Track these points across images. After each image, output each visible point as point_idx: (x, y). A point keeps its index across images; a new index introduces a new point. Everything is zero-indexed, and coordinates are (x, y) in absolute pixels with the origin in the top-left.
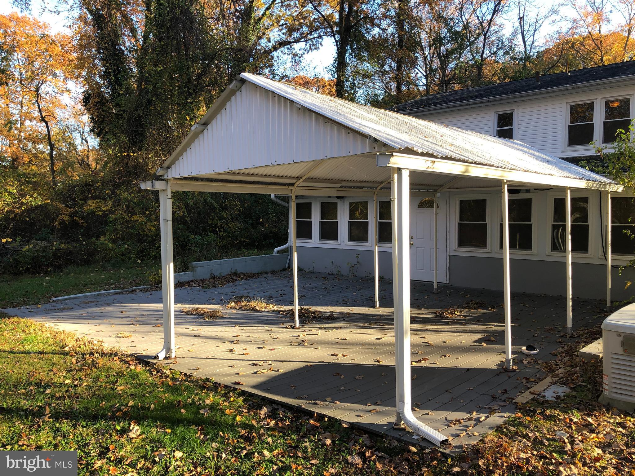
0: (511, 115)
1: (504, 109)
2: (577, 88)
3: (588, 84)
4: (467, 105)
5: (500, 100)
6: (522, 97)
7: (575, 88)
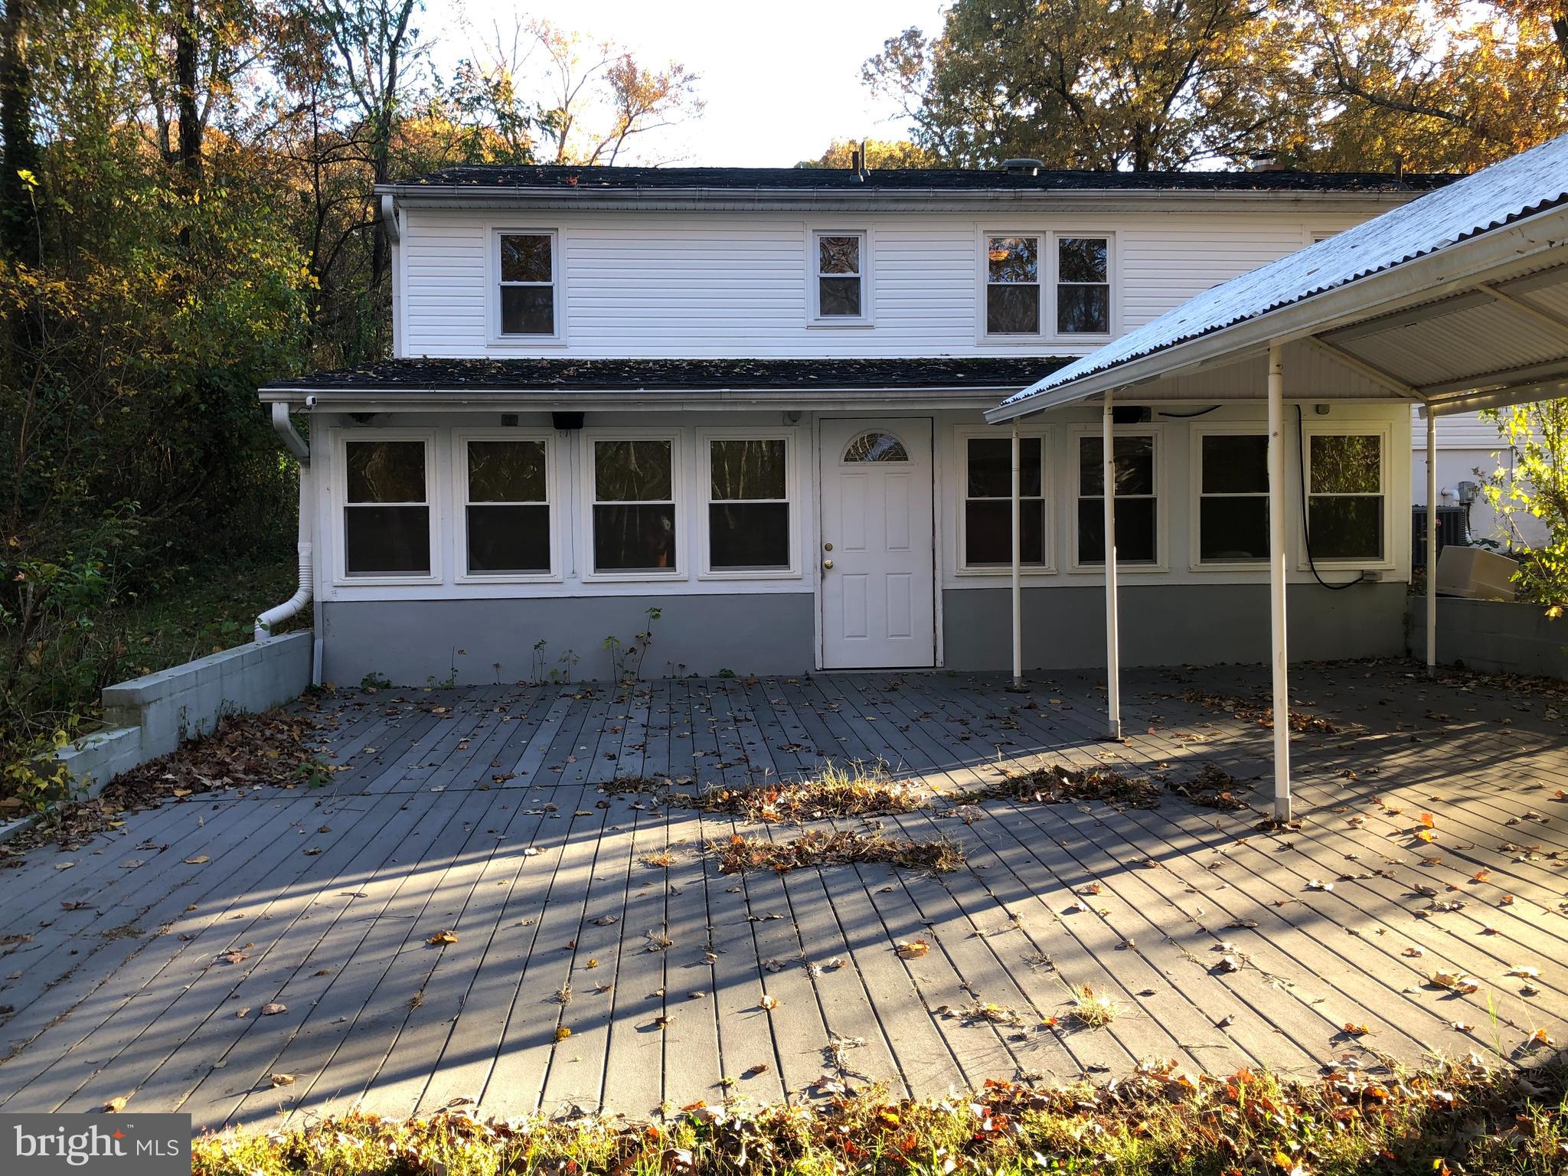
0: (853, 243)
1: (840, 226)
2: (1020, 199)
3: (1046, 194)
4: (753, 201)
5: (842, 201)
6: (897, 200)
7: (1015, 199)
